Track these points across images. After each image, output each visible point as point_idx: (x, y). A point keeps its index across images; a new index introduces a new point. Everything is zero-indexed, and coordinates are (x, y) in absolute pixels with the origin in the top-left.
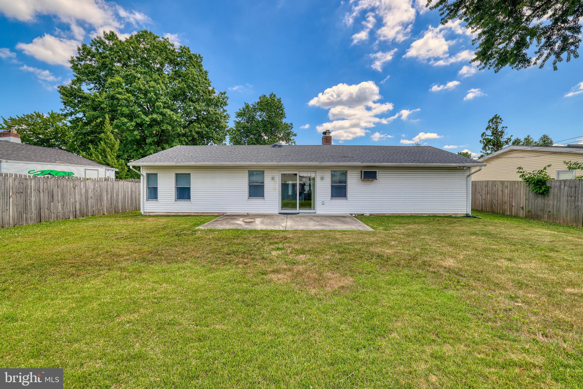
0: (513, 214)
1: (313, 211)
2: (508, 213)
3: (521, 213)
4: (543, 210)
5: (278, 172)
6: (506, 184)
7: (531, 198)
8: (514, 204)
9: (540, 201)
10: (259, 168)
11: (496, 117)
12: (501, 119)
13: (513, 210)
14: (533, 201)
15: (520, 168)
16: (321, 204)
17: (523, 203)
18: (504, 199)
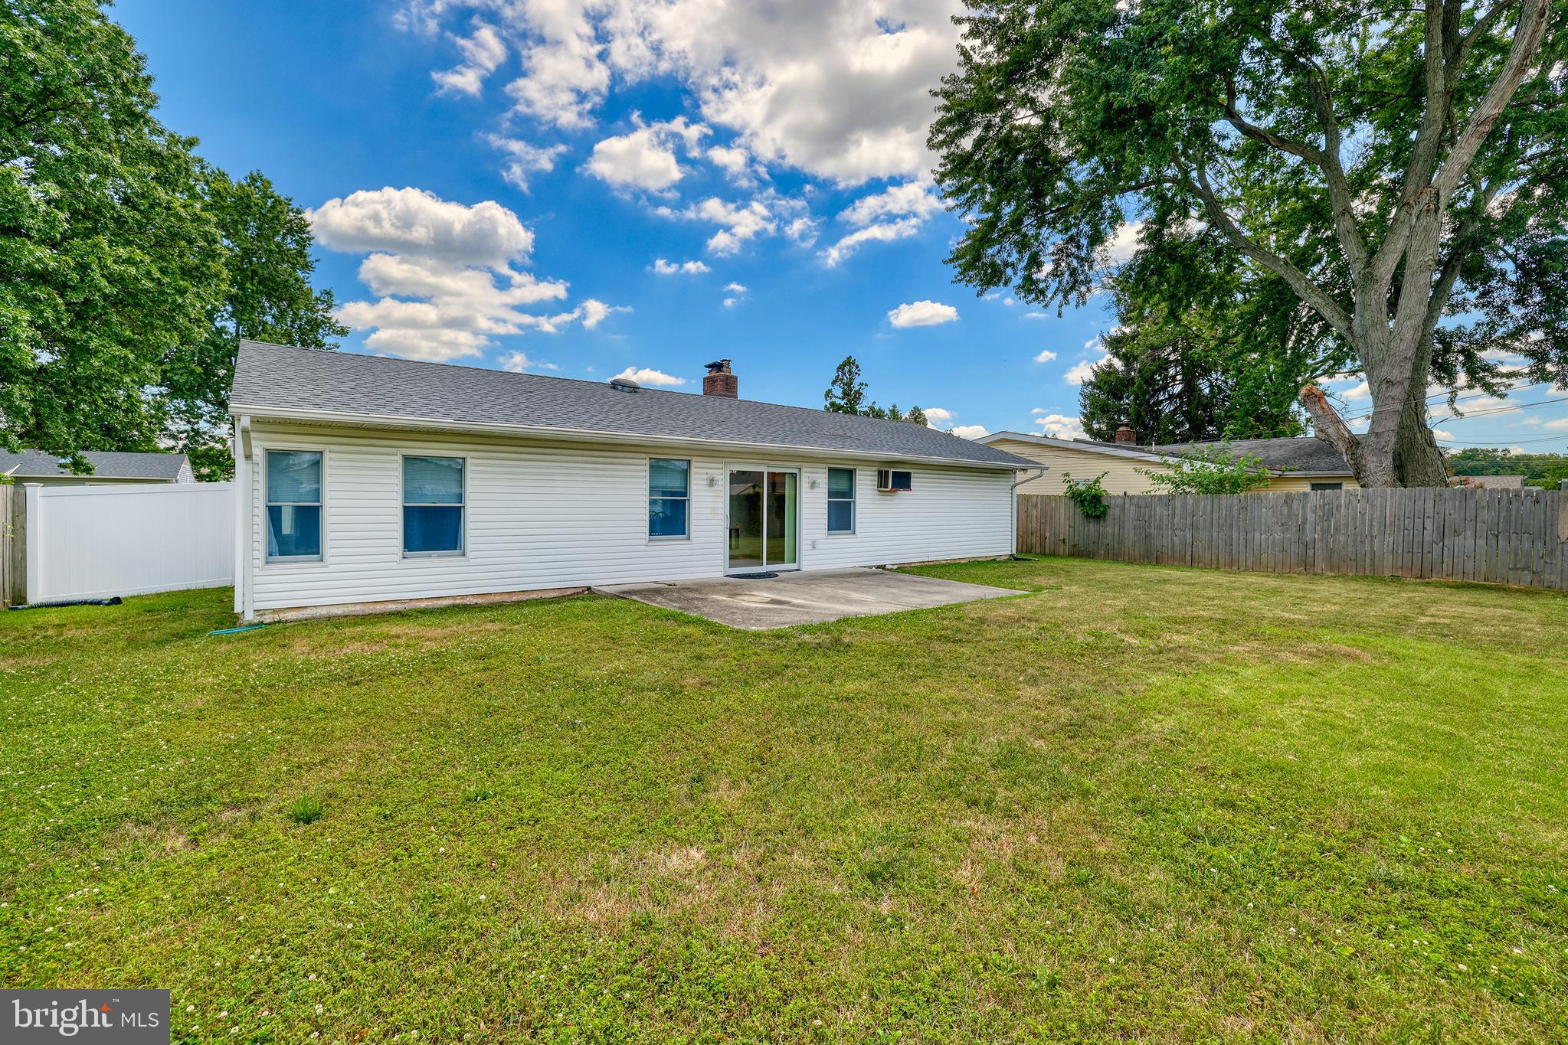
0: (1047, 551)
1: (794, 566)
2: (1038, 551)
3: (1061, 549)
4: (1096, 543)
5: (721, 466)
6: (1034, 500)
7: (1077, 524)
8: (1047, 535)
9: (1092, 528)
10: (677, 452)
11: (849, 362)
12: (857, 367)
13: (1047, 545)
14: (1082, 529)
15: (1066, 475)
16: (810, 547)
17: (1064, 531)
18: (1029, 526)
